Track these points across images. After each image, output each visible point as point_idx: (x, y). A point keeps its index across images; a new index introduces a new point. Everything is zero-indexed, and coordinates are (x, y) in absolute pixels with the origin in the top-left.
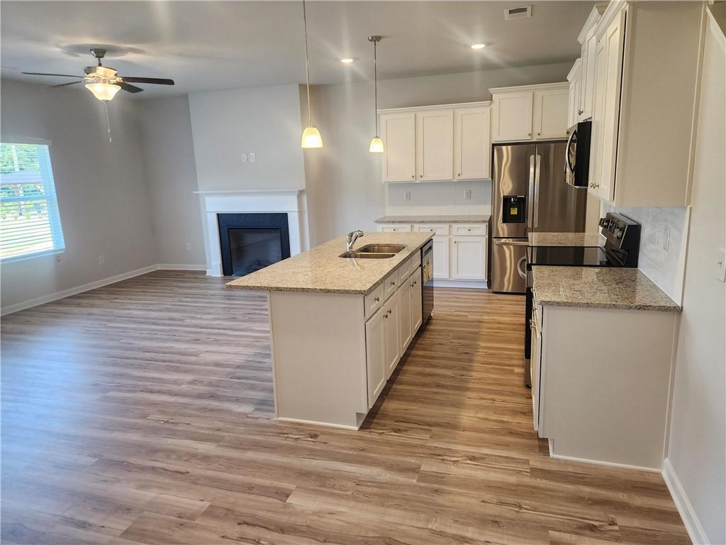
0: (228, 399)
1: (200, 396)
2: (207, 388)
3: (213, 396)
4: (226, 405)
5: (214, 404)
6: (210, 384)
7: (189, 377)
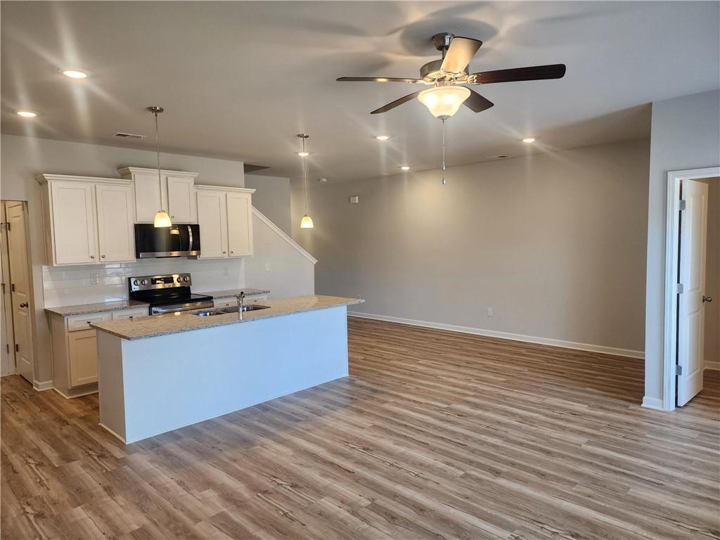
0: (367, 388)
1: (382, 392)
2: (376, 396)
3: (375, 391)
4: (369, 385)
5: (375, 387)
6: (373, 398)
7: (386, 406)
